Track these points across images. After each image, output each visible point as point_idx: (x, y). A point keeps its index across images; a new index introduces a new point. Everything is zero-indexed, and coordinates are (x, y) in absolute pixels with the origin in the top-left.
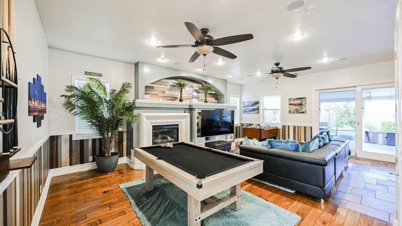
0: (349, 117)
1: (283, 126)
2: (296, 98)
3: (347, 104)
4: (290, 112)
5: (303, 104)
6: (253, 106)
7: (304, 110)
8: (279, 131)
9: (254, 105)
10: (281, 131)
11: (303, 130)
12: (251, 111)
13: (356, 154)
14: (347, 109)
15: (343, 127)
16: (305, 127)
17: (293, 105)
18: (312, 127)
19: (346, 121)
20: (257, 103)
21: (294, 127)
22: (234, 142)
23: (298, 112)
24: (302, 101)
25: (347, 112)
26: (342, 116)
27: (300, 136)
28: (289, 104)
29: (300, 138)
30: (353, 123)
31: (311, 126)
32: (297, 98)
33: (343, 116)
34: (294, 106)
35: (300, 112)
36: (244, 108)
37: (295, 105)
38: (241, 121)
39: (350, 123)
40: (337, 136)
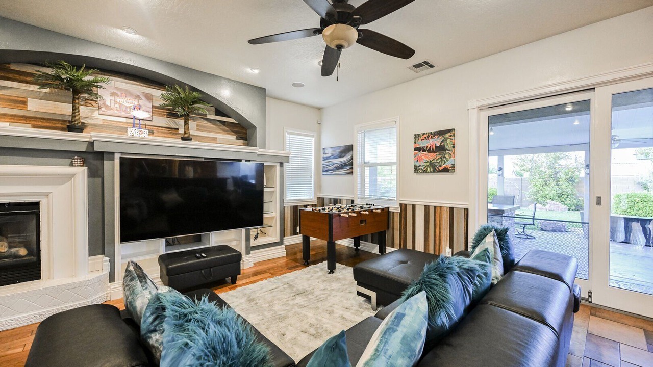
0: (558, 185)
1: (401, 205)
2: (431, 133)
3: (554, 162)
4: (416, 169)
5: (447, 147)
6: (340, 157)
7: (448, 164)
8: (393, 218)
9: (343, 155)
10: (397, 219)
11: (446, 216)
12: (337, 168)
13: (590, 292)
14: (553, 170)
15: (545, 204)
16: (452, 209)
17: (424, 151)
18: (468, 209)
19: (551, 194)
20: (350, 148)
21: (427, 208)
22: (283, 246)
23: (435, 169)
24: (446, 140)
25: (555, 177)
26: (544, 183)
27: (440, 233)
28: (416, 149)
29: (440, 237)
30: (565, 197)
31: (466, 207)
32: (432, 131)
33: (546, 184)
34: (426, 153)
35: (441, 168)
36: (324, 162)
37: (429, 151)
38: (320, 192)
39: (559, 197)
40: (534, 225)
